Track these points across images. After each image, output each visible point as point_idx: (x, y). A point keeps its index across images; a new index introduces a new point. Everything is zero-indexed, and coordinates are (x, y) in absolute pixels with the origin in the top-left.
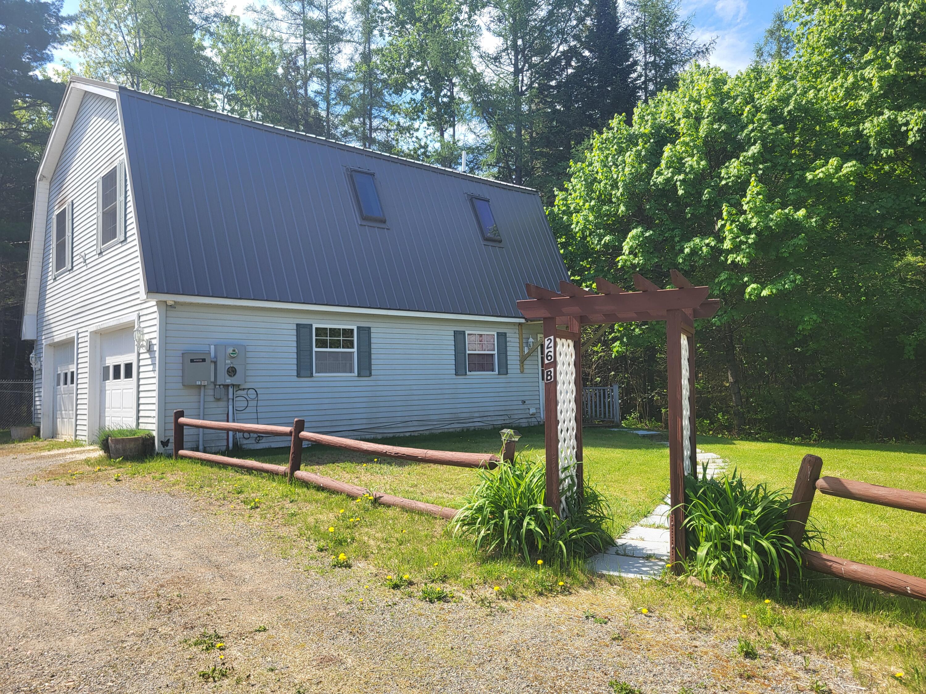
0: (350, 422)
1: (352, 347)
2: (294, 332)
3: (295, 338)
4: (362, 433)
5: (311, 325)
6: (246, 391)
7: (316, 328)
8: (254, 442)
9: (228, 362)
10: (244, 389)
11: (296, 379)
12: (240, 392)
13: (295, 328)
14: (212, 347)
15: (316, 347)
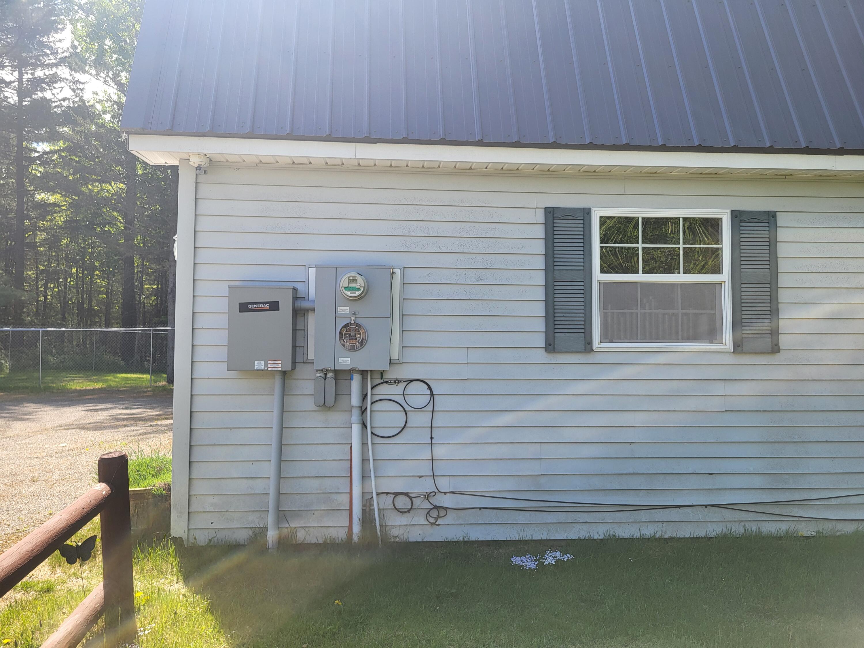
0: (708, 483)
1: (717, 270)
2: (539, 232)
3: (539, 247)
4: (751, 516)
5: (587, 212)
6: (402, 385)
7: (603, 220)
8: (423, 521)
9: (344, 310)
10: (397, 382)
11: (542, 356)
12: (384, 390)
13: (541, 219)
14: (313, 271)
15: (602, 271)
